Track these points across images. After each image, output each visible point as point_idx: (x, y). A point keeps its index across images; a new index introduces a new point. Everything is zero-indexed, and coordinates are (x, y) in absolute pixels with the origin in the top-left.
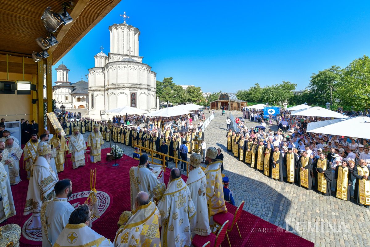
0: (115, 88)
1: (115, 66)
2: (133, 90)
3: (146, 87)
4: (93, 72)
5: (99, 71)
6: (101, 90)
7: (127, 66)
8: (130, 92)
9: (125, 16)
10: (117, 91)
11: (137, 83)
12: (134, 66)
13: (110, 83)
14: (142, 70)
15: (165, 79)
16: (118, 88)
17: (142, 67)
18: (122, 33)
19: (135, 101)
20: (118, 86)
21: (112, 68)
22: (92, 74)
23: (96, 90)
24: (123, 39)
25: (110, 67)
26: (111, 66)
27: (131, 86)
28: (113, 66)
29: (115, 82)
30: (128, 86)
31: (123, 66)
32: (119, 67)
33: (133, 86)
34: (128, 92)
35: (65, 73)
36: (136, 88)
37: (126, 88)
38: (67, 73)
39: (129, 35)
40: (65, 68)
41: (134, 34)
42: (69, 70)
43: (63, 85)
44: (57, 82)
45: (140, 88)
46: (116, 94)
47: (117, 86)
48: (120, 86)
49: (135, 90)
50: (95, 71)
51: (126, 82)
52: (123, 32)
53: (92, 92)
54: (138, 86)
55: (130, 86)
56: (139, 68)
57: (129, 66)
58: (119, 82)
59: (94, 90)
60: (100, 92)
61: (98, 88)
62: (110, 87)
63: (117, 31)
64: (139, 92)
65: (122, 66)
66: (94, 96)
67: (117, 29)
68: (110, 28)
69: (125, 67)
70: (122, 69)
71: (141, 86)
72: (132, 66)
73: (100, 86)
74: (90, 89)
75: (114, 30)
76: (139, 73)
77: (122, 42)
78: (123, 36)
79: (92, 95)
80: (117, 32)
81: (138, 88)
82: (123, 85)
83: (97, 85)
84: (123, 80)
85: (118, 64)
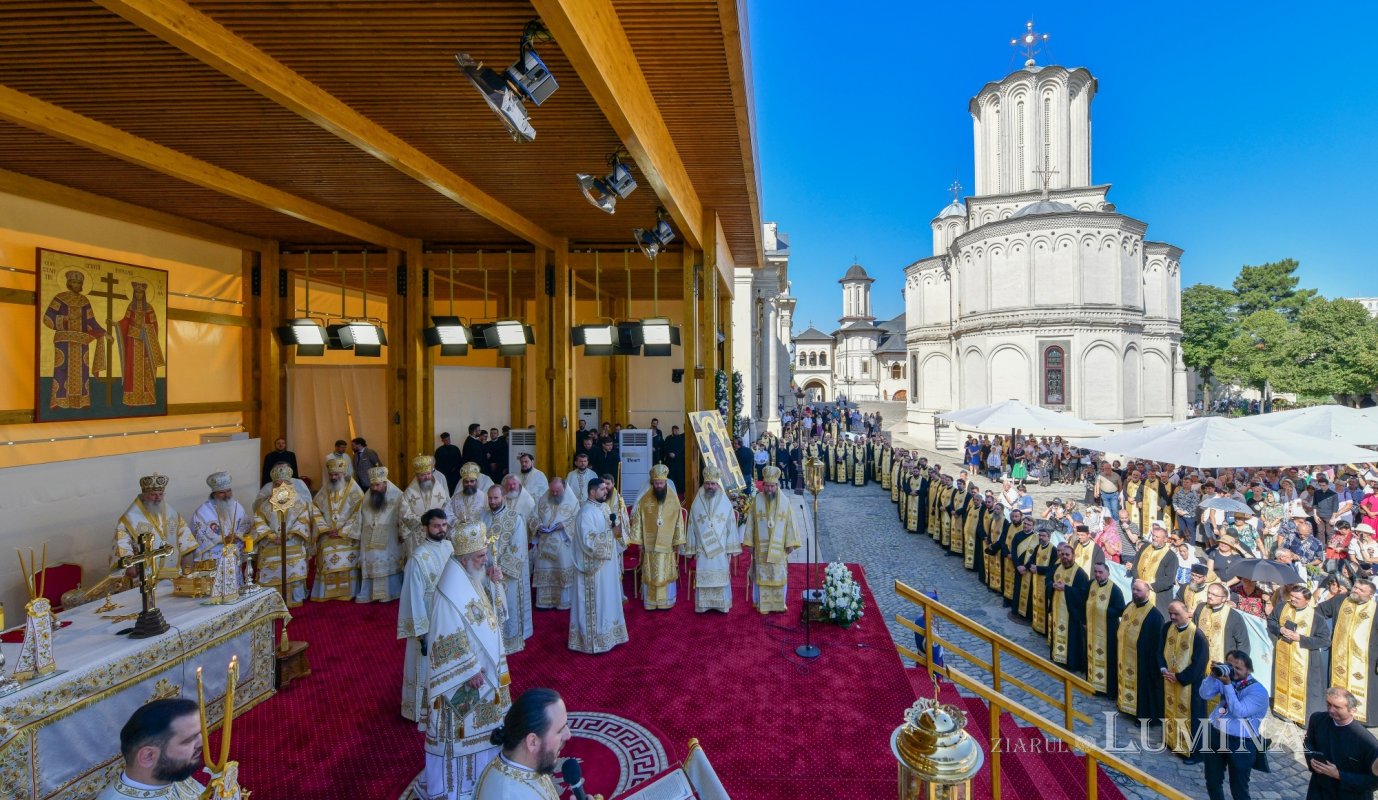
0: (980, 329)
1: (980, 243)
2: (1053, 335)
3: (1118, 317)
4: (917, 275)
5: (932, 271)
6: (938, 339)
7: (1026, 238)
8: (1041, 344)
10: (988, 341)
11: (1071, 301)
12: (1058, 232)
13: (966, 311)
14: (1094, 243)
15: (1247, 274)
16: (993, 327)
17: (1094, 231)
18: (1015, 109)
19: (1062, 379)
20: (992, 320)
21: (971, 251)
22: (913, 285)
23: (926, 339)
24: (1021, 134)
25: (964, 250)
26: (969, 248)
27: (1042, 317)
28: (975, 245)
29: (980, 307)
30: (1032, 317)
31: (1011, 237)
32: (996, 246)
33: (1052, 316)
34: (1030, 341)
35: (862, 290)
36: (1066, 322)
37: (1022, 325)
38: (867, 289)
39: (1047, 108)
40: (861, 276)
41: (1065, 100)
42: (873, 281)
43: (857, 328)
44: (842, 321)
45: (1082, 323)
46: (986, 353)
47: (986, 321)
48: (1002, 320)
49: (1061, 333)
50: (923, 272)
51: (1022, 301)
52: (1020, 102)
53: (912, 346)
54: (1076, 315)
55: (1040, 315)
56: (1080, 236)
57: (1034, 234)
58: (996, 306)
59: (918, 340)
60: (937, 347)
61: (931, 333)
62: (964, 325)
63: (999, 108)
64: (1078, 341)
65: (1007, 240)
66: (920, 358)
67: (996, 100)
68: (973, 107)
69: (1019, 242)
70: (1007, 251)
71: (1092, 316)
72: (1047, 232)
73: (938, 325)
74: (909, 337)
75: (988, 110)
76: (1081, 257)
77: (1015, 144)
78: (1021, 119)
79: (914, 358)
80: (998, 112)
81: (1073, 325)
82: (1012, 314)
83: (929, 321)
84: (1010, 295)
85: (991, 235)
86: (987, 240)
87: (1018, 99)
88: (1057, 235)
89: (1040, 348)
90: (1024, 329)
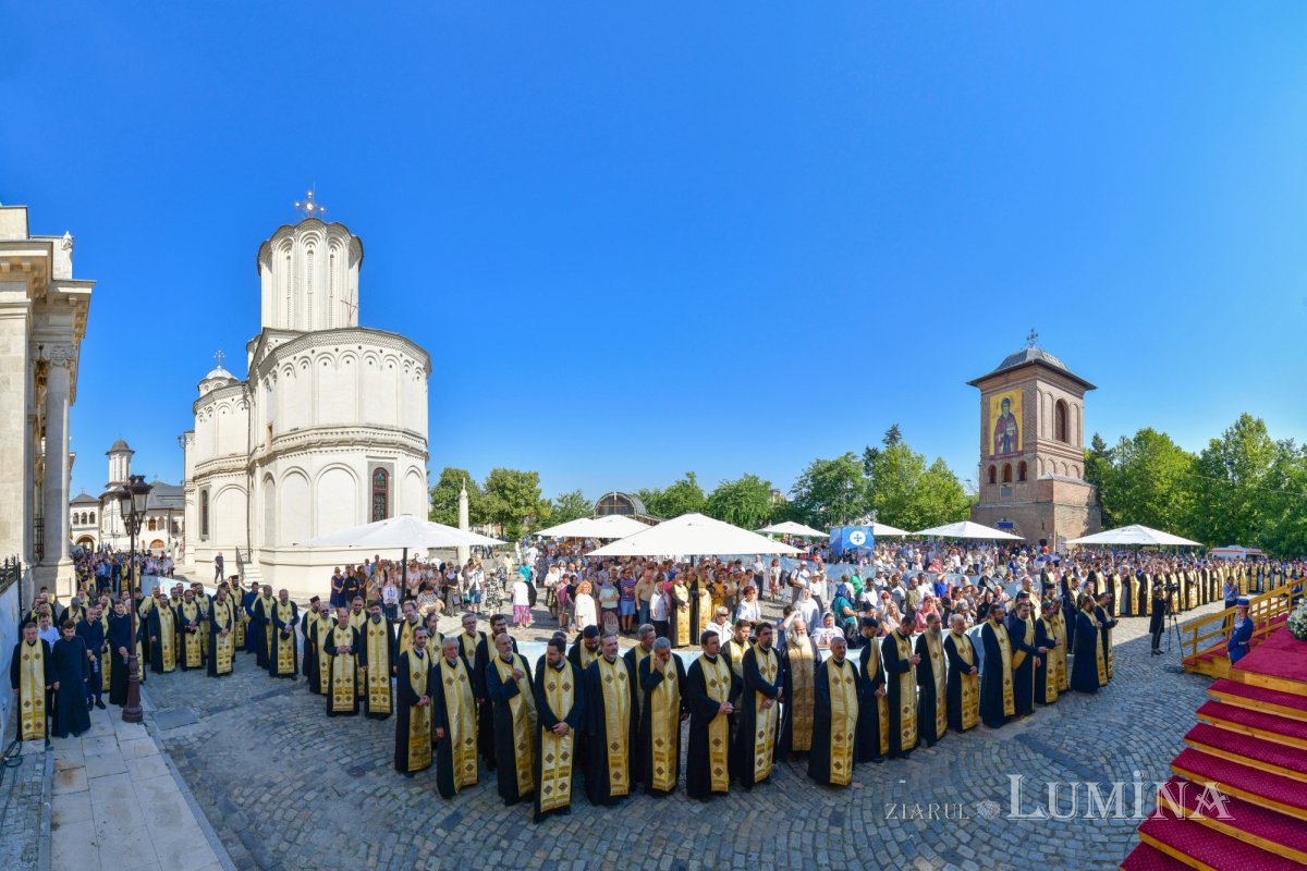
0: (305, 448)
1: (307, 352)
2: (379, 456)
4: (212, 405)
5: (229, 400)
6: (234, 470)
7: (357, 350)
8: (370, 464)
9: (310, 207)
10: (313, 461)
11: (395, 424)
12: (386, 348)
13: (281, 431)
16: (320, 444)
17: (410, 359)
18: (307, 256)
19: (386, 504)
20: (319, 437)
21: (294, 363)
22: (206, 416)
23: (220, 471)
24: (310, 281)
25: (282, 362)
26: (290, 359)
27: (372, 436)
28: (299, 355)
29: (302, 425)
30: (363, 436)
31: (342, 348)
32: (324, 356)
33: (380, 436)
34: (360, 460)
35: (125, 459)
36: (392, 445)
37: (354, 443)
38: (129, 461)
39: (332, 262)
40: (124, 449)
42: (133, 452)
43: (114, 492)
44: (108, 486)
45: (404, 446)
46: (312, 474)
47: (314, 438)
48: (330, 437)
49: (387, 455)
50: (218, 402)
51: (349, 418)
52: (311, 252)
53: (202, 481)
54: (399, 438)
55: (369, 434)
56: (402, 360)
57: (364, 348)
58: (323, 421)
59: (210, 474)
60: (232, 479)
61: (226, 465)
62: (280, 445)
63: (291, 253)
64: (401, 464)
65: (337, 350)
66: (212, 493)
67: (288, 246)
68: (263, 253)
69: (349, 355)
70: (336, 362)
71: (409, 442)
72: (377, 349)
73: (233, 455)
75: (278, 254)
76: (401, 383)
78: (311, 266)
79: (205, 494)
80: (289, 257)
81: (397, 448)
82: (342, 430)
83: (224, 452)
84: (337, 410)
85: (319, 344)
86: (314, 348)
87: (308, 248)
88: (385, 353)
89: (369, 468)
90: (355, 447)
